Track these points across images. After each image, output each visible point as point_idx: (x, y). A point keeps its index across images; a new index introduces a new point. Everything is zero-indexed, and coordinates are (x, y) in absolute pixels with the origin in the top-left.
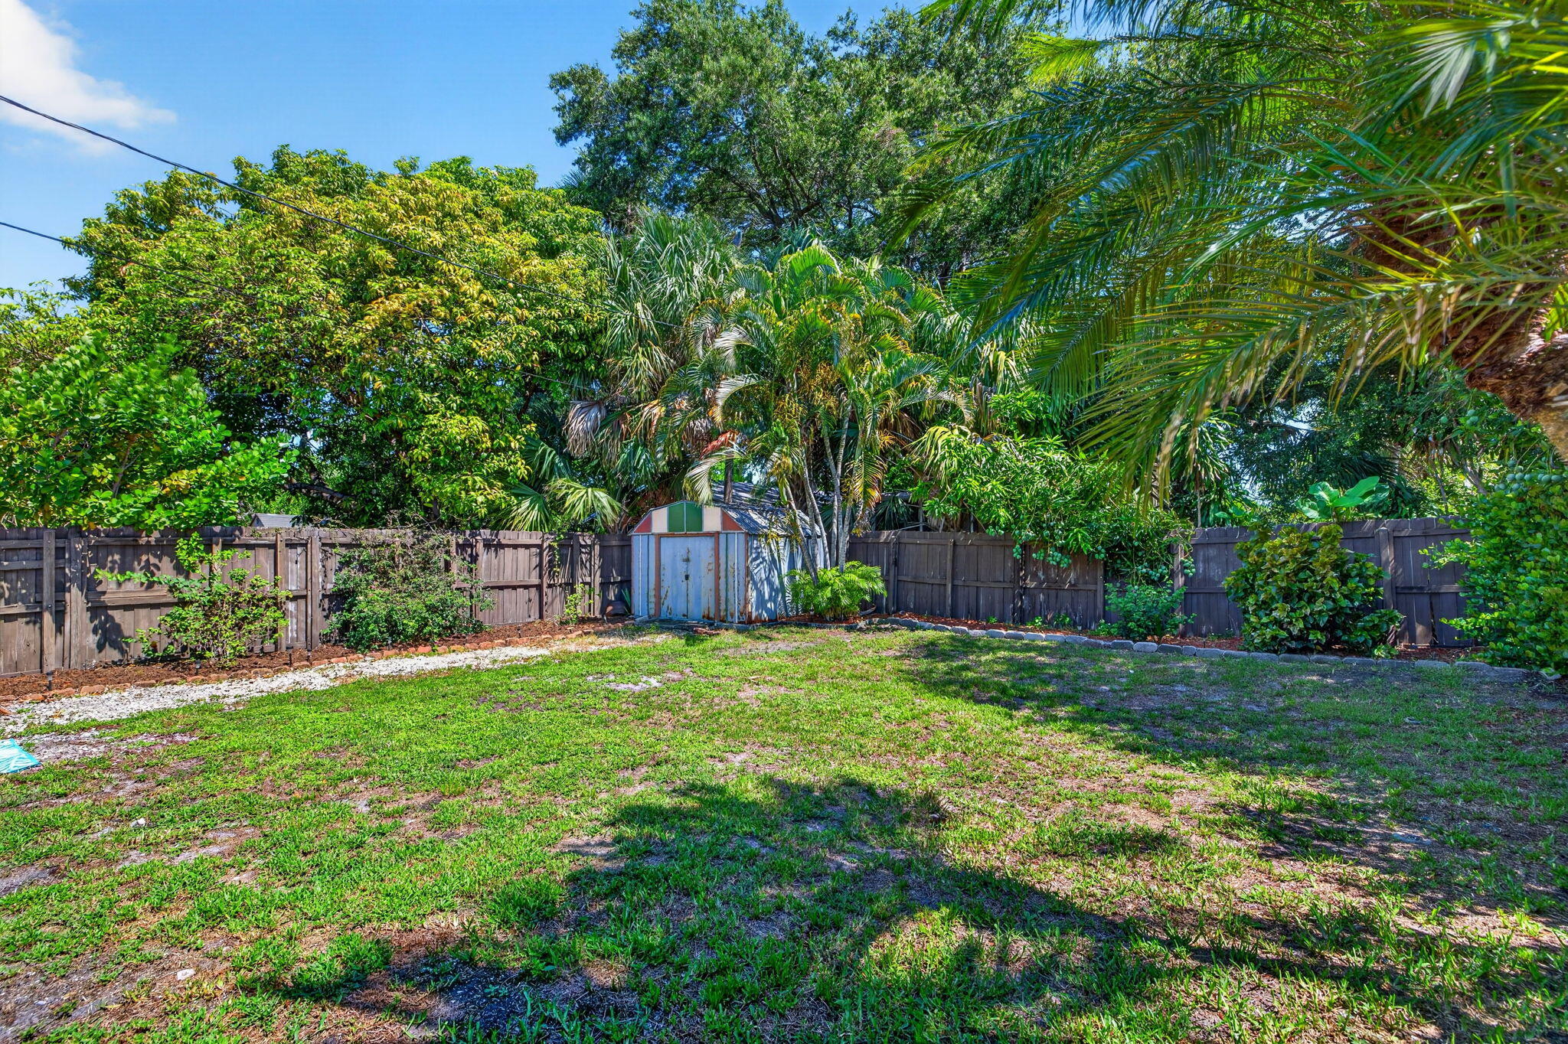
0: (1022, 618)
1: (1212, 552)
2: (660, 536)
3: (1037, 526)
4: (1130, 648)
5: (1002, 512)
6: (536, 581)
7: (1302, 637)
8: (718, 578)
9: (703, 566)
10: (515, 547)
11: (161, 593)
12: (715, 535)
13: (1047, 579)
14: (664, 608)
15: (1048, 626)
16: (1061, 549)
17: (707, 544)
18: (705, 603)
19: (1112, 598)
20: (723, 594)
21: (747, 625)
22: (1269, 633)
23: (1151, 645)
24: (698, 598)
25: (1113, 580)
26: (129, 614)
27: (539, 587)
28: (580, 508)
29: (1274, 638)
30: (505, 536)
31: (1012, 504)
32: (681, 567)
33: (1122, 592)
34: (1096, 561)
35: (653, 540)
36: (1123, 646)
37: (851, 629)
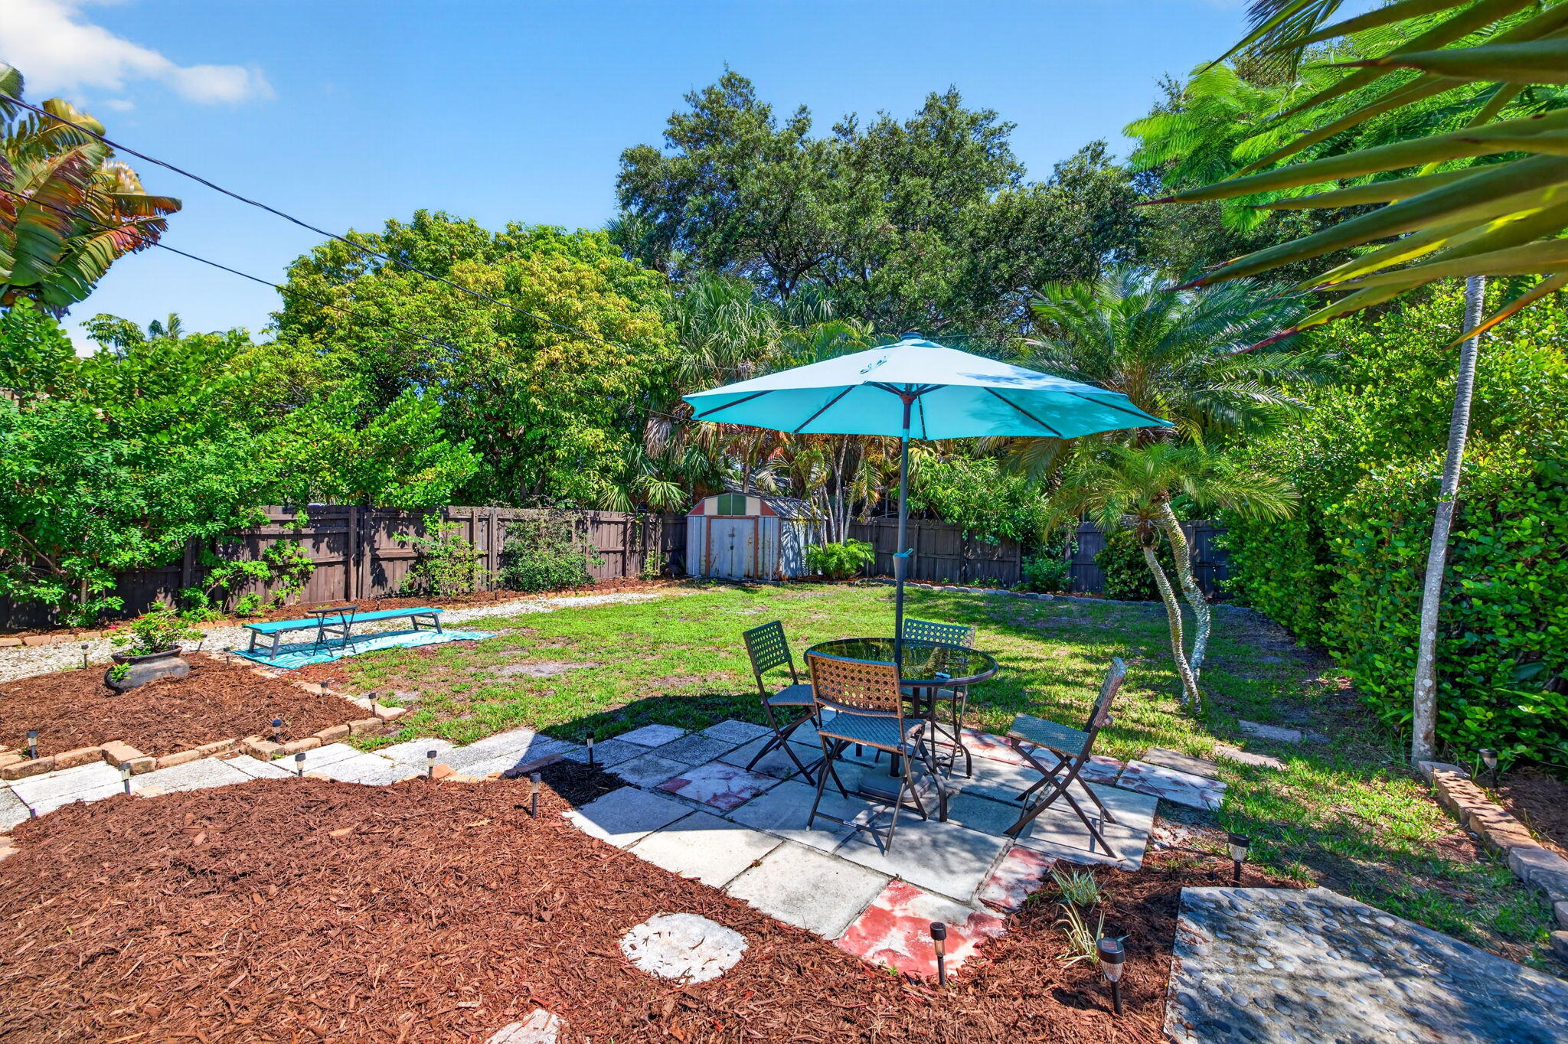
0: (965, 580)
1: (1089, 537)
2: (710, 518)
3: (979, 518)
4: (1036, 598)
5: (957, 508)
6: (621, 548)
7: (1137, 590)
8: (756, 549)
9: (746, 540)
10: (609, 523)
11: (408, 551)
12: (756, 518)
13: (983, 554)
14: (713, 569)
15: (983, 584)
16: (994, 534)
17: (750, 524)
18: (747, 565)
19: (1026, 566)
20: (760, 560)
21: (778, 581)
22: (1118, 588)
23: (1050, 595)
24: (740, 562)
25: (1027, 555)
26: (391, 564)
27: (623, 553)
28: (658, 497)
29: (1121, 591)
30: (604, 516)
31: (963, 503)
32: (728, 541)
33: (1033, 563)
34: (1016, 543)
35: (704, 520)
36: (1032, 597)
37: (850, 585)
